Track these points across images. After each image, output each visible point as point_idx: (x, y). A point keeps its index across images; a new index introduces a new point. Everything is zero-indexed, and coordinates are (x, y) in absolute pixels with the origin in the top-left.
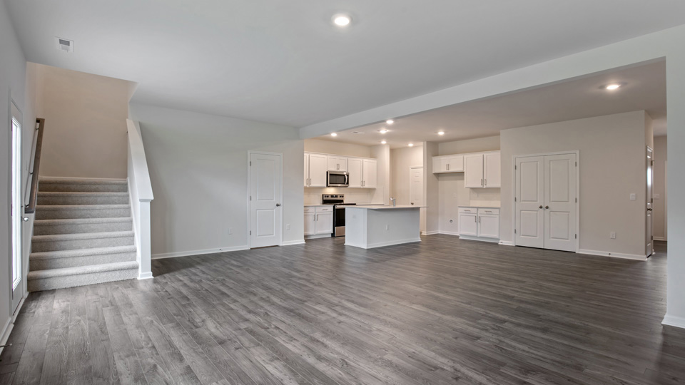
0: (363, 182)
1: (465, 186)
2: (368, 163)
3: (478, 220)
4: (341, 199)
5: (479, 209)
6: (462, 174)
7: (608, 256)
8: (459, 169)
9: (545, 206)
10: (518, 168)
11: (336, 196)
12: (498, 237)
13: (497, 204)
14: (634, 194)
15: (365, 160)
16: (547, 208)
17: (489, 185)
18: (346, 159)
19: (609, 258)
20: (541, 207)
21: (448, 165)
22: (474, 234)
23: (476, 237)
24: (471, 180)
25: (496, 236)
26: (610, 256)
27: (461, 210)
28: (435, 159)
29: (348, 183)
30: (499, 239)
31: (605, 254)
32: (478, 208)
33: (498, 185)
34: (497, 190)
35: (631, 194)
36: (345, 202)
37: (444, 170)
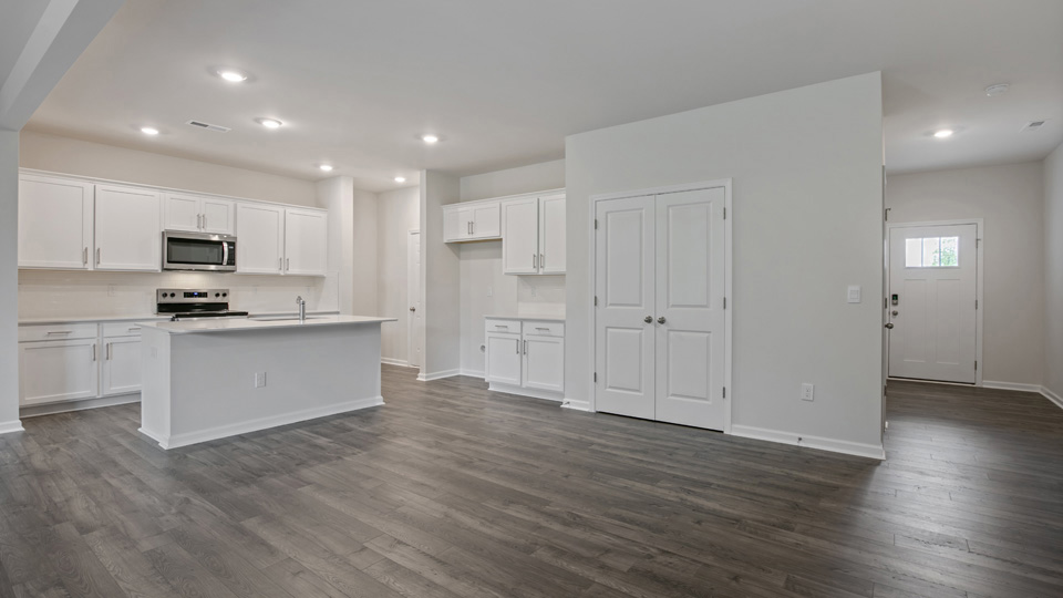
0: (284, 262)
1: (504, 271)
2: (299, 218)
3: (522, 349)
4: (220, 300)
5: (525, 324)
6: (497, 242)
7: (795, 443)
8: (492, 233)
9: (659, 316)
10: (600, 225)
11: (204, 295)
12: (561, 390)
13: (560, 311)
14: (857, 288)
15: (289, 210)
16: (662, 321)
17: (549, 268)
18: (231, 203)
19: (798, 450)
20: (649, 320)
21: (471, 224)
22: (515, 380)
23: (520, 388)
24: (516, 259)
25: (558, 387)
26: (802, 444)
27: (490, 325)
28: (448, 210)
29: (232, 261)
30: (563, 395)
31: (788, 438)
32: (522, 321)
33: (562, 268)
34: (558, 278)
35: (851, 288)
36: (231, 309)
37: (464, 236)
